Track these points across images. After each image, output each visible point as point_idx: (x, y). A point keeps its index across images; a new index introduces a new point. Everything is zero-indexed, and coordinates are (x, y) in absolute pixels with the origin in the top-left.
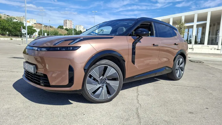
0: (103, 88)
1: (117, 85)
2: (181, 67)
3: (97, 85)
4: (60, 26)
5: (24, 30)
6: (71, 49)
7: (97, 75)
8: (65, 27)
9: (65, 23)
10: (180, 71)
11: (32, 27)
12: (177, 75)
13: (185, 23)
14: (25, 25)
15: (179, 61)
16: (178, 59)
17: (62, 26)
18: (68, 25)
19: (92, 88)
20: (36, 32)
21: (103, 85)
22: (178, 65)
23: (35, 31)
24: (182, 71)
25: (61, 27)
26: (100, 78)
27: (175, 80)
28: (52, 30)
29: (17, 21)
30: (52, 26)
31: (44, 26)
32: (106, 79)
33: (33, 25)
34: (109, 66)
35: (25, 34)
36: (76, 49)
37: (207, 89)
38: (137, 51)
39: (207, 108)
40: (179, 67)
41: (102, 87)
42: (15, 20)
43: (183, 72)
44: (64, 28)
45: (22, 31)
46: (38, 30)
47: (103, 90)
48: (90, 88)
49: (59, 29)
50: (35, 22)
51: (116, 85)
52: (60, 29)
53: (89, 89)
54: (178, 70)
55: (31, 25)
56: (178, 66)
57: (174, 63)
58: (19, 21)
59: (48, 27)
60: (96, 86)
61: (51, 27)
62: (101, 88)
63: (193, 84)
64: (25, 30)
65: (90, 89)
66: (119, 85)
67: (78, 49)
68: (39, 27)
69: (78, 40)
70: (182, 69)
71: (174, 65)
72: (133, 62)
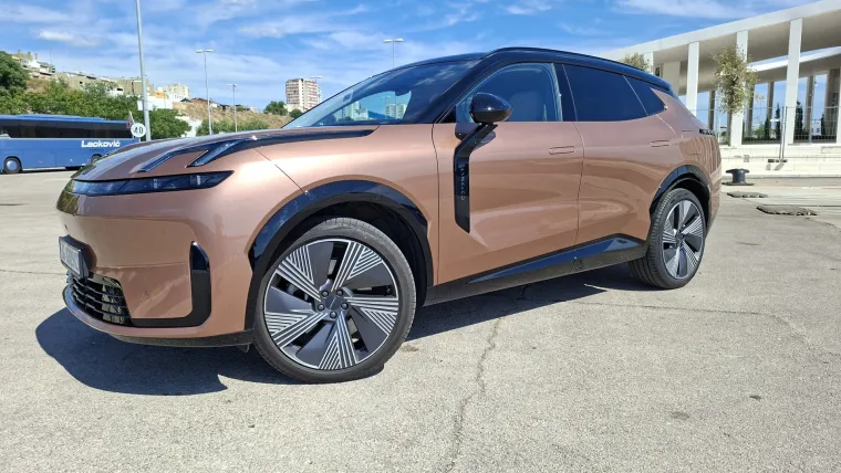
0: (334, 324)
1: (391, 314)
2: (688, 235)
3: (309, 315)
4: (274, 104)
5: (139, 125)
6: (199, 183)
7: (308, 278)
8: (290, 108)
9: (292, 89)
10: (682, 250)
11: (174, 112)
12: (672, 267)
13: (748, 61)
14: (140, 108)
15: (677, 210)
16: (673, 202)
17: (281, 105)
18: (301, 99)
19: (288, 326)
20: (189, 129)
21: (336, 317)
22: (676, 226)
23: (185, 127)
24: (694, 250)
25: (276, 108)
26: (321, 289)
27: (662, 285)
28: (244, 119)
29: (121, 93)
30: (244, 104)
31: (215, 106)
32: (345, 289)
33: (177, 107)
34: (350, 242)
35: (143, 138)
36: (213, 181)
37: (787, 320)
38: (474, 180)
39: (756, 397)
40: (680, 236)
41: (330, 322)
42: (114, 93)
43: (697, 257)
44: (286, 111)
45: (132, 131)
46: (196, 124)
47: (336, 335)
48: (281, 324)
49: (270, 114)
50: (186, 96)
51: (386, 313)
52: (274, 113)
53: (277, 332)
54: (675, 247)
55: (171, 108)
56: (675, 231)
57: (653, 222)
58: (128, 96)
59: (232, 110)
60: (305, 317)
61: (240, 109)
62: (327, 327)
63: (736, 301)
64: (141, 125)
65: (283, 329)
66: (400, 311)
67: (221, 182)
68: (202, 113)
69: (221, 150)
70: (695, 244)
71: (655, 228)
72: (463, 221)
